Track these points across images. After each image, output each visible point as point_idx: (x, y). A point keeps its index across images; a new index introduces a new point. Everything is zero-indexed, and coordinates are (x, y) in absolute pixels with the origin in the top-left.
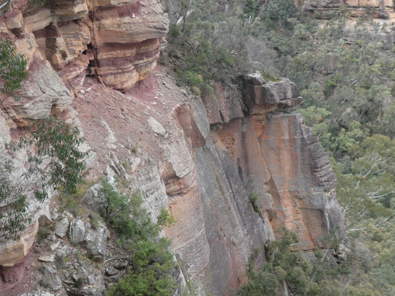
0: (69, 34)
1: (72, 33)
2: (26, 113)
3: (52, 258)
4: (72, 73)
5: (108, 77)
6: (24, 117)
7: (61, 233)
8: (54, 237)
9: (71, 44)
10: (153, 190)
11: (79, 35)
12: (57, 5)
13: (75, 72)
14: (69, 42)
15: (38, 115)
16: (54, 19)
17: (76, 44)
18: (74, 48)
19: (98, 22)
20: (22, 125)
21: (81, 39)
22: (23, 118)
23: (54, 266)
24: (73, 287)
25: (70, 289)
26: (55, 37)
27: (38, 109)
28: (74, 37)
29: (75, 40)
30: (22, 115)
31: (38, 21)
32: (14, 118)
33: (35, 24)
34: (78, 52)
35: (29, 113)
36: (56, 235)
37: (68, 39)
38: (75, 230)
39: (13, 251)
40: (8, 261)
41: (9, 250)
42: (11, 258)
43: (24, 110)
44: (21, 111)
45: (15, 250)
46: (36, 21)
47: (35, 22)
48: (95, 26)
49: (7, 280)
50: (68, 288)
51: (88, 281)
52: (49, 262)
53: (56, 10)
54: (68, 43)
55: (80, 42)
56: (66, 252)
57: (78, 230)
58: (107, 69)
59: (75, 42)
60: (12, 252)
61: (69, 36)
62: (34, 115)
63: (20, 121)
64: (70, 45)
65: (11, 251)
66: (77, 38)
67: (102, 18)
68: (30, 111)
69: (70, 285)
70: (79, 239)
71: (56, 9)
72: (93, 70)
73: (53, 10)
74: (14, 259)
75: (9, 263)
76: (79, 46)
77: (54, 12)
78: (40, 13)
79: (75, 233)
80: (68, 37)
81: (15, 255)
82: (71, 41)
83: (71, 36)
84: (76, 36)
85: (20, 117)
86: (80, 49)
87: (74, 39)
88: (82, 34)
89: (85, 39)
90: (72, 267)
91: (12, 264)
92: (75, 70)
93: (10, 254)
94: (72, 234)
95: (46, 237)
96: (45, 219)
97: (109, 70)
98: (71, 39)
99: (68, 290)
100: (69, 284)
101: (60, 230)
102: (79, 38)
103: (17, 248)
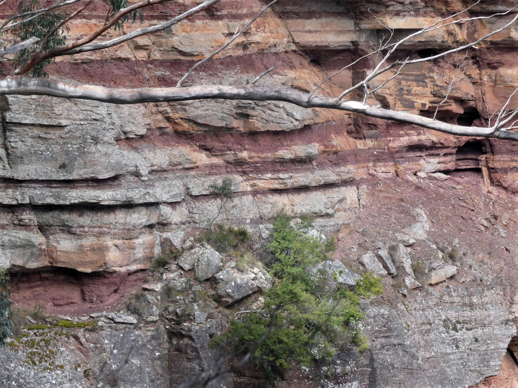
0: (407, 75)
1: (414, 73)
2: (185, 111)
3: (158, 287)
4: (401, 138)
5: (509, 174)
6: (183, 117)
7: (185, 263)
8: (174, 267)
9: (408, 90)
10: (474, 324)
11: (427, 78)
12: (362, 13)
13: (406, 138)
14: (405, 88)
15: (205, 117)
16: (359, 37)
17: (418, 92)
18: (414, 99)
19: (494, 71)
20: (180, 129)
21: (429, 86)
22: (181, 119)
23: (159, 297)
24: (174, 324)
25: (170, 326)
26: (365, 70)
27: (207, 110)
28: (416, 81)
29: (418, 86)
30: (181, 114)
31: (316, 31)
32: (166, 115)
33: (309, 35)
34: (420, 105)
35: (190, 111)
36: (178, 264)
37: (403, 83)
38: (203, 260)
39: (90, 250)
40: (83, 264)
41: (86, 249)
42: (87, 260)
43: (184, 107)
44: (179, 107)
45: (93, 250)
46: (312, 29)
47: (310, 32)
48: (485, 78)
49: (87, 298)
50: (168, 325)
51: (194, 318)
52: (153, 290)
53: (361, 22)
54: (402, 89)
55: (428, 91)
56: (182, 284)
57: (206, 259)
58: (508, 159)
59: (416, 89)
60: (88, 253)
61: (406, 77)
62: (197, 116)
63: (176, 121)
64: (405, 92)
65: (87, 250)
66: (421, 83)
67: (502, 64)
68: (193, 109)
69: (171, 322)
70: (207, 273)
71: (361, 20)
72: (483, 159)
73: (358, 21)
74: (91, 263)
75: (85, 267)
76: (423, 95)
77: (358, 24)
78: (324, 20)
79: (202, 264)
80: (404, 80)
81: (92, 257)
82: (409, 86)
83: (410, 78)
84: (421, 80)
85: (177, 115)
86: (423, 102)
87: (415, 84)
88: (433, 78)
89: (437, 86)
90: (182, 302)
91: (89, 270)
92: (407, 135)
93: (87, 255)
94: (198, 266)
95: (163, 266)
96: (169, 243)
97: (512, 161)
98: (409, 83)
99: (168, 327)
100: (170, 320)
101: (185, 259)
102: (426, 83)
103: (96, 247)
